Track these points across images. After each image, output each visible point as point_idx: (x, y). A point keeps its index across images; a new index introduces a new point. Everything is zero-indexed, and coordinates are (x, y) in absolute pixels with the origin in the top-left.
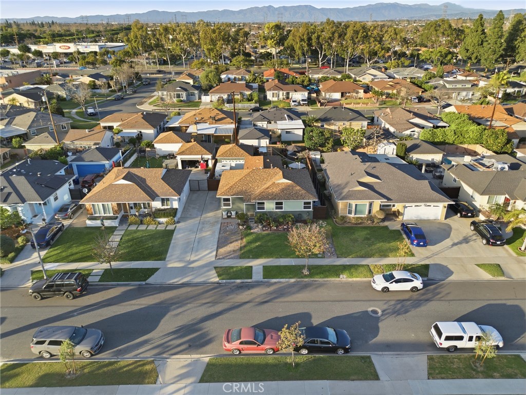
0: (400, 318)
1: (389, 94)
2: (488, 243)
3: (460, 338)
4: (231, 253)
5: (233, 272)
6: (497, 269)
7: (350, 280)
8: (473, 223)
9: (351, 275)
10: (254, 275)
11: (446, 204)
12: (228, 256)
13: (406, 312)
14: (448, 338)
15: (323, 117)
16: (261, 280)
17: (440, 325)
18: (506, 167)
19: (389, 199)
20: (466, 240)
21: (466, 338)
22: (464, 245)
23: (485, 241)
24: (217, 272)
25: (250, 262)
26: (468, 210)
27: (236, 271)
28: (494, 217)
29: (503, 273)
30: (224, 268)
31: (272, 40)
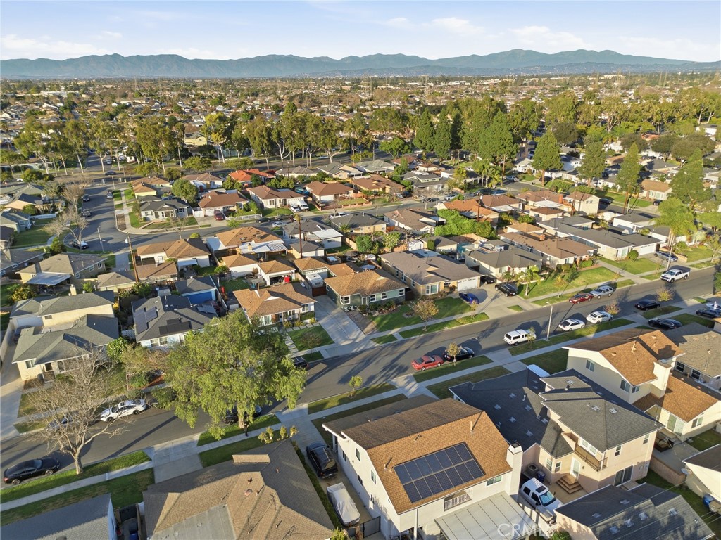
0: (487, 338)
1: (377, 193)
2: (509, 295)
3: (519, 337)
4: (374, 329)
6: (518, 307)
7: (451, 328)
8: (497, 286)
9: (450, 326)
10: (396, 338)
11: (479, 277)
12: (372, 332)
13: (489, 335)
14: (514, 338)
15: (351, 224)
16: (403, 340)
17: (509, 334)
18: (502, 248)
19: (449, 279)
20: (497, 296)
21: (521, 336)
22: (497, 299)
23: (506, 295)
24: (375, 341)
25: (389, 332)
26: (491, 279)
27: (385, 338)
28: (505, 281)
29: (522, 309)
30: (377, 339)
31: (217, 134)
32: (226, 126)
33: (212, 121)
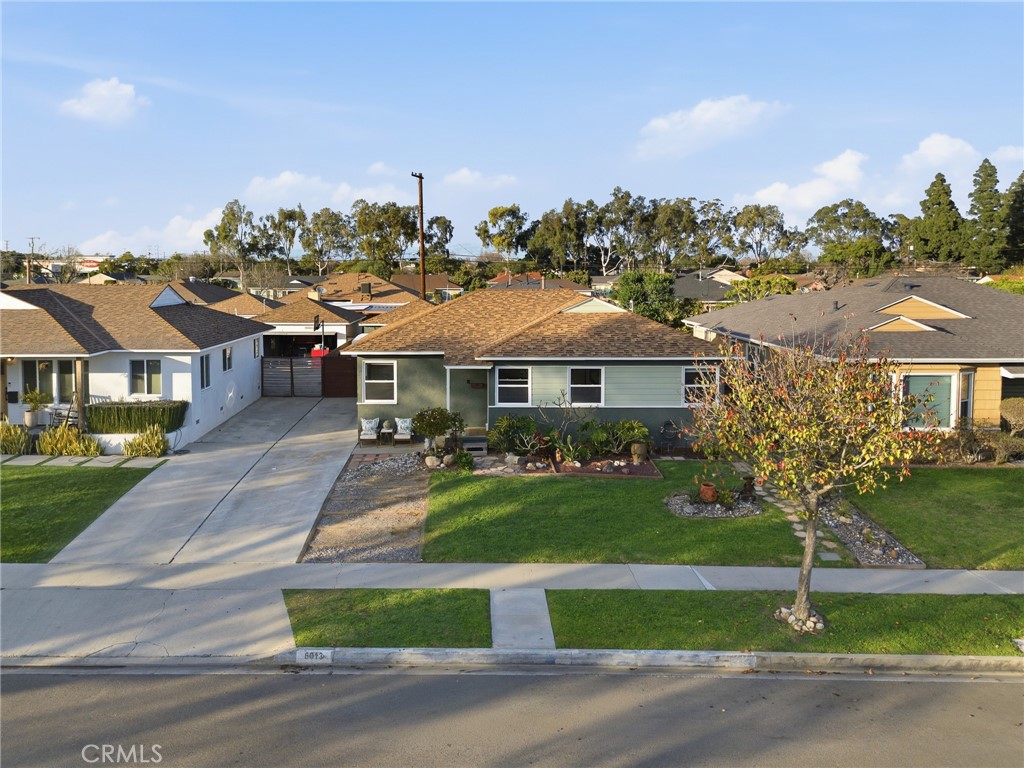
4: (383, 540)
5: (385, 611)
10: (499, 627)
12: (364, 550)
16: (545, 653)
24: (291, 612)
25: (474, 573)
27: (400, 606)
30: (338, 595)
31: (503, 237)
32: (520, 228)
33: (497, 215)
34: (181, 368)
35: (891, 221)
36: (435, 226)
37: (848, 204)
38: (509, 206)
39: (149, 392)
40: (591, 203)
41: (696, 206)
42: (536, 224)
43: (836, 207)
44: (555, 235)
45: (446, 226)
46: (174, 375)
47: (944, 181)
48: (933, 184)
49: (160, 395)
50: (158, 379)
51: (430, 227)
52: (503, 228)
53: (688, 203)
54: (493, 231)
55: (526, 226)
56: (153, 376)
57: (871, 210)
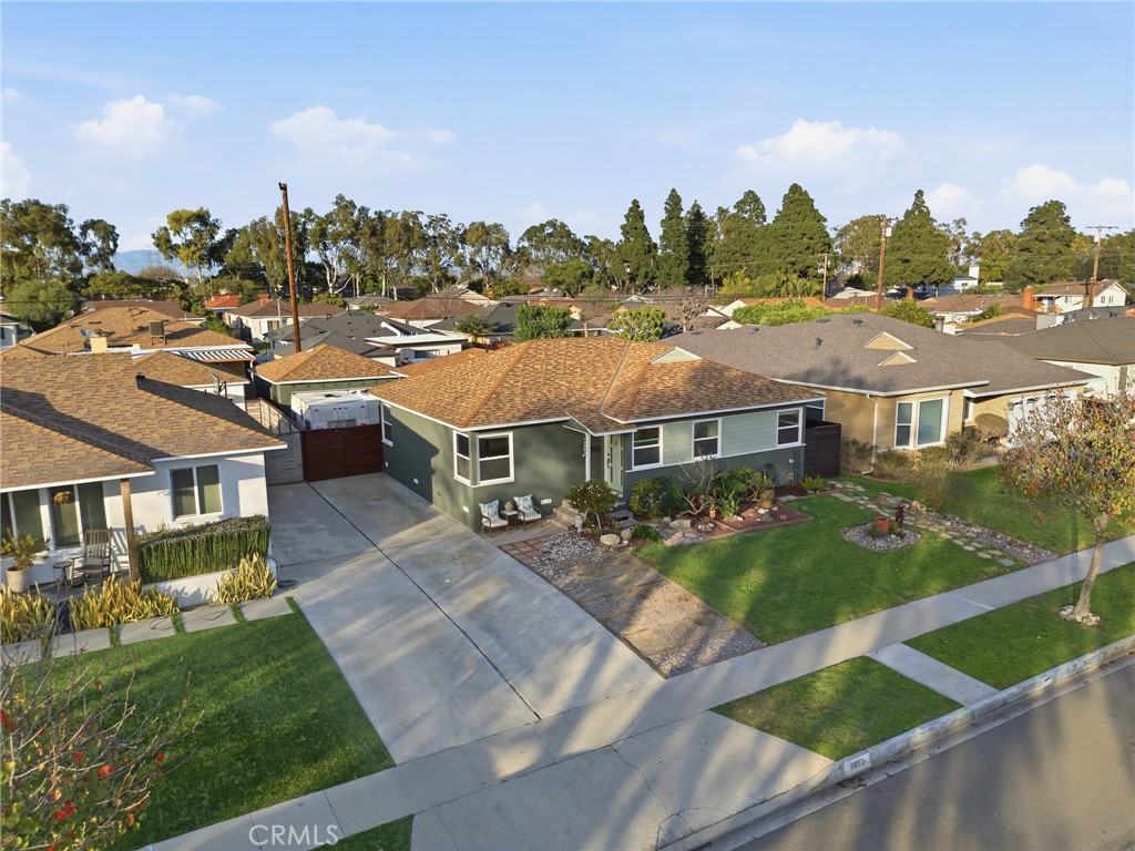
31: (193, 248)
32: (213, 238)
33: (179, 220)
34: (249, 472)
35: (587, 242)
36: (90, 232)
37: (552, 224)
38: (194, 209)
39: (203, 511)
40: (309, 212)
41: (424, 220)
42: (232, 234)
43: (543, 227)
44: (270, 247)
45: (108, 233)
46: (241, 483)
47: (639, 207)
48: (631, 210)
49: (222, 513)
50: (218, 491)
51: (84, 234)
52: (190, 237)
53: (415, 217)
54: (176, 240)
55: (220, 236)
56: (206, 488)
57: (572, 232)
